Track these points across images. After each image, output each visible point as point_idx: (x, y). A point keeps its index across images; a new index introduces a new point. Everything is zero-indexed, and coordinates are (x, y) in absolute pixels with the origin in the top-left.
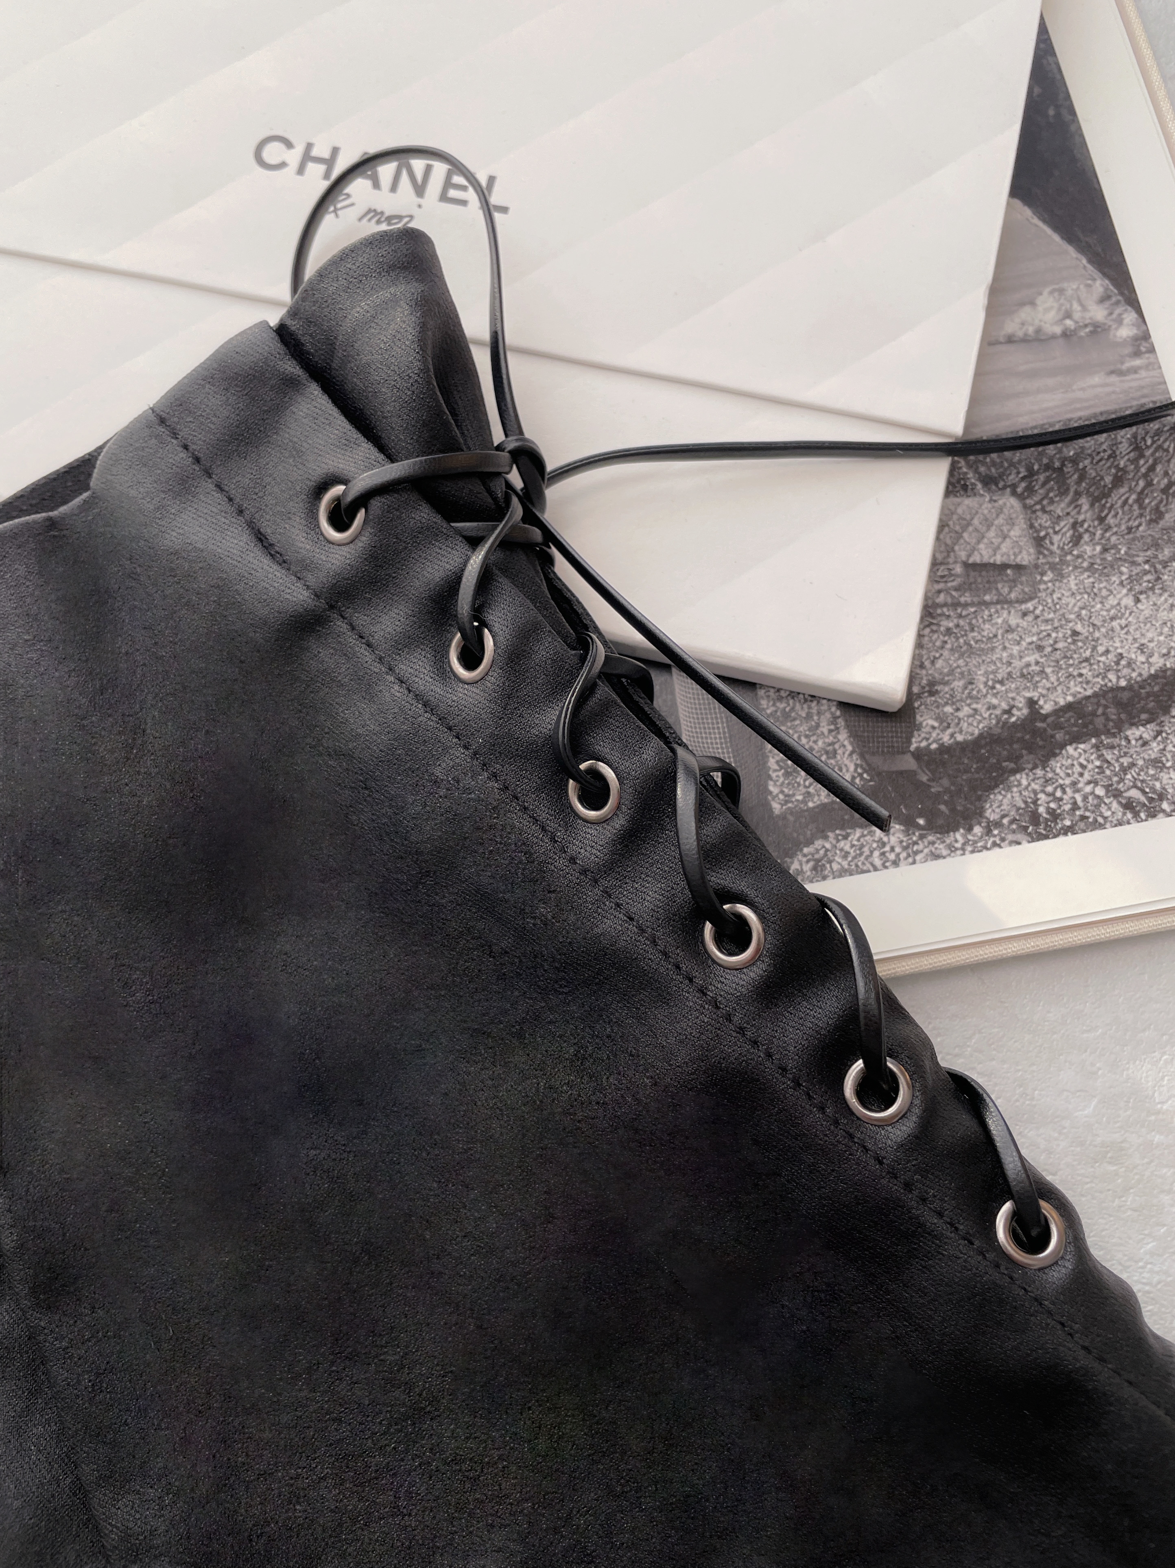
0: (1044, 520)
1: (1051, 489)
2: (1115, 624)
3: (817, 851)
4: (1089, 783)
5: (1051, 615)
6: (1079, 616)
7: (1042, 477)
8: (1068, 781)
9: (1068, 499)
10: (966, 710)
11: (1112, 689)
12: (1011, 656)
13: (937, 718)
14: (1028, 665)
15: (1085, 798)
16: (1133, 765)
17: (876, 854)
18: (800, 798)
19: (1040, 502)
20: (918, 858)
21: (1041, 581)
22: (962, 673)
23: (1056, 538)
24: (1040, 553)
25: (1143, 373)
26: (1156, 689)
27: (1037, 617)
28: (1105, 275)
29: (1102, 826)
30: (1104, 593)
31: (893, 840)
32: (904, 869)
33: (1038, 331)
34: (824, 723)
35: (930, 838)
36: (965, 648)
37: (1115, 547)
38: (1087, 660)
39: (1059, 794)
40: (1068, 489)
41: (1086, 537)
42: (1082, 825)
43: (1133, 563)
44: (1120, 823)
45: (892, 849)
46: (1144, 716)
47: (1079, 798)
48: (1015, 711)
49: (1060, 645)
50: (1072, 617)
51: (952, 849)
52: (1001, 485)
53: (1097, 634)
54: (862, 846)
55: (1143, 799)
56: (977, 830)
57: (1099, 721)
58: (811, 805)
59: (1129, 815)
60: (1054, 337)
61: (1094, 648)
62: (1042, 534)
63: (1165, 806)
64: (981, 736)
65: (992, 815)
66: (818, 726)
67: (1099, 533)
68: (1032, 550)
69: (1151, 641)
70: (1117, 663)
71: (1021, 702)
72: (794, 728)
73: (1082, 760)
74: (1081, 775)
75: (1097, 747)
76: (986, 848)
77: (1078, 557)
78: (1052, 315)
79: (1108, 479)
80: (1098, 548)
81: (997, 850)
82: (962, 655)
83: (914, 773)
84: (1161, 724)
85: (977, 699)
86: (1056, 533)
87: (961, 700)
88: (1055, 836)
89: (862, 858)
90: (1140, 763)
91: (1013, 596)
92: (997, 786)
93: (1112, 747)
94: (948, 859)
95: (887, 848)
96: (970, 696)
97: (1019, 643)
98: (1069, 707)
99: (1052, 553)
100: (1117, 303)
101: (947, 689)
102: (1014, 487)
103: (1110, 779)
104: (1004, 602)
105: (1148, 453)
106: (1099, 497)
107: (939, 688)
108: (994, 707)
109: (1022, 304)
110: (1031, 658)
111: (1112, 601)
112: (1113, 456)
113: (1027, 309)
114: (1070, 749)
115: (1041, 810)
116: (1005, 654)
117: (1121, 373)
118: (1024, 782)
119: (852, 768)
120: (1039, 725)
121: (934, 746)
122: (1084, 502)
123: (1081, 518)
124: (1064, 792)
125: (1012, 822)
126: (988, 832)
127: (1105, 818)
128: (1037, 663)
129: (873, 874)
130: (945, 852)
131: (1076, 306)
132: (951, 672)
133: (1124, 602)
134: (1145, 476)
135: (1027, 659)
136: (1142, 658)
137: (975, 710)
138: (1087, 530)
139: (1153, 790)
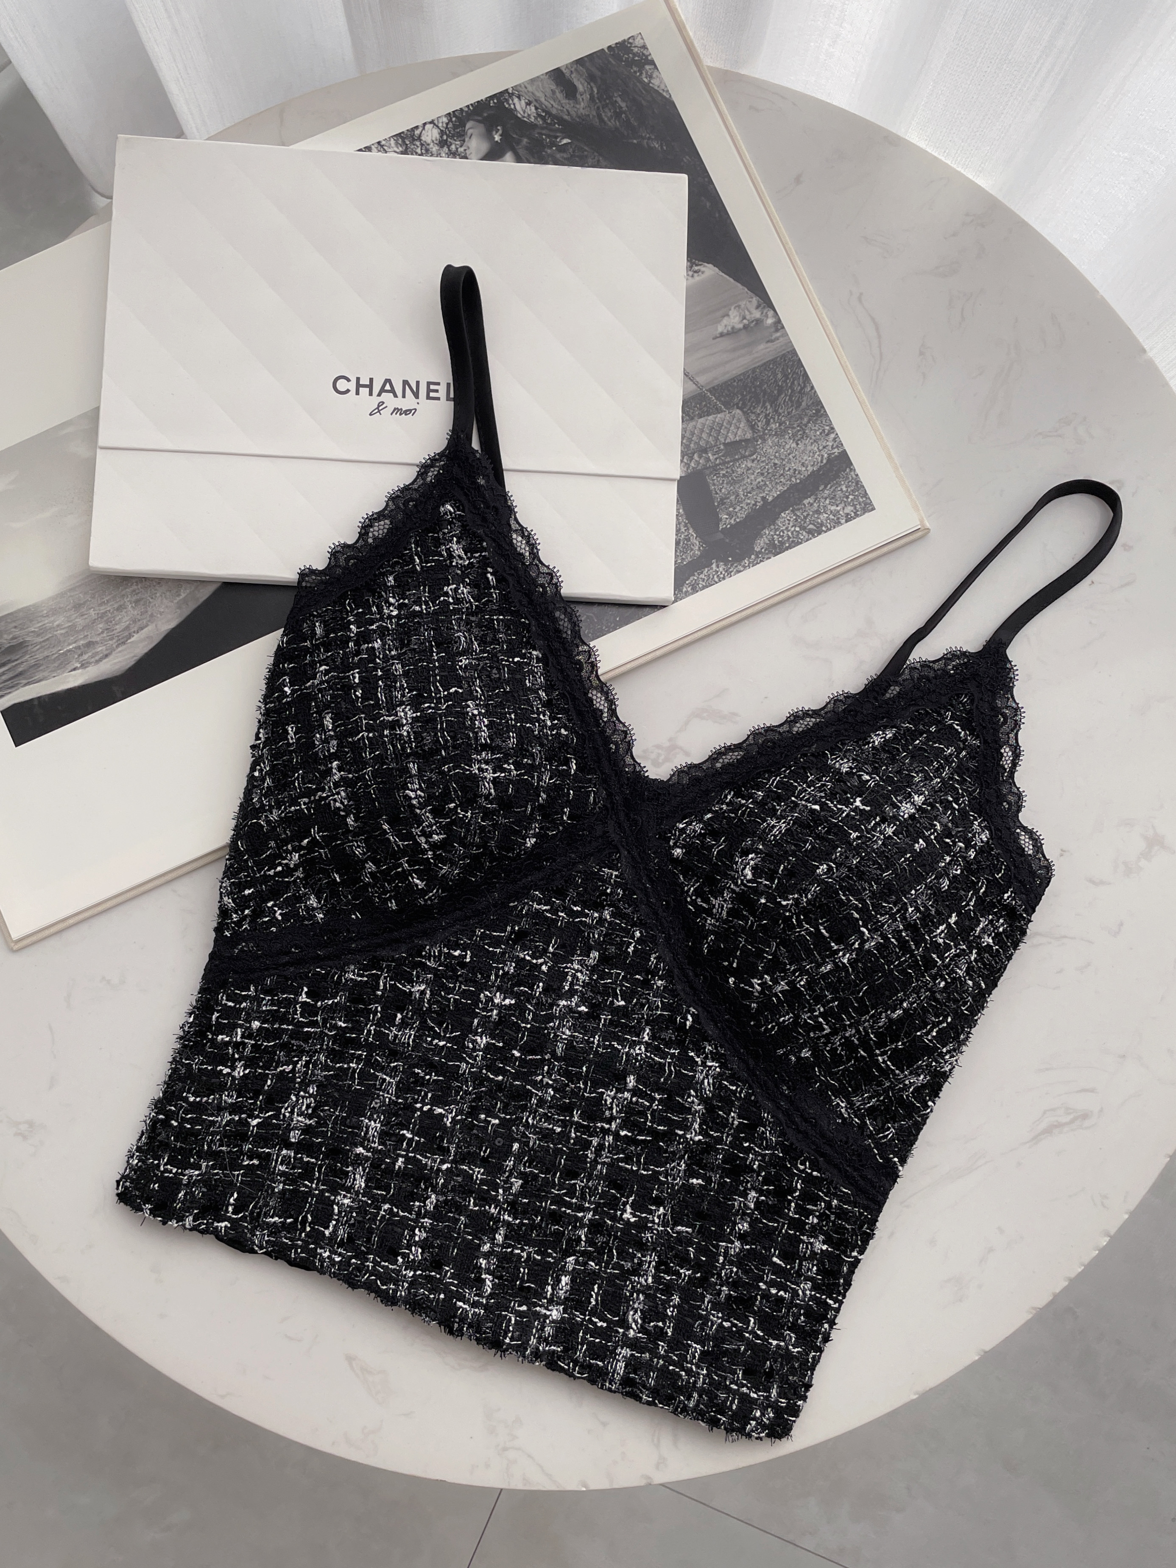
0: (753, 417)
1: (753, 402)
2: (791, 456)
4: (792, 526)
5: (764, 459)
6: (775, 456)
7: (748, 397)
8: (784, 528)
9: (761, 405)
10: (738, 508)
11: (794, 485)
12: (752, 480)
13: (728, 514)
14: (759, 483)
15: (792, 533)
16: (808, 515)
17: (715, 576)
19: (749, 409)
20: (732, 574)
21: (757, 445)
22: (734, 492)
23: (759, 424)
24: (754, 432)
25: (781, 339)
26: (812, 480)
27: (758, 461)
28: (757, 295)
29: (801, 543)
30: (784, 444)
31: (721, 569)
32: (728, 580)
33: (733, 328)
35: (735, 565)
36: (732, 481)
37: (784, 422)
38: (782, 475)
39: (782, 534)
40: (760, 401)
41: (772, 420)
42: (793, 544)
44: (808, 540)
45: (721, 573)
46: (809, 494)
47: (790, 533)
48: (758, 504)
49: (770, 471)
50: (773, 457)
51: (745, 567)
53: (784, 463)
54: (709, 575)
55: (815, 528)
56: (753, 557)
57: (792, 500)
59: (811, 536)
60: (740, 330)
61: (784, 469)
62: (753, 423)
63: (824, 528)
64: (746, 517)
65: (757, 549)
66: (680, 529)
67: (776, 417)
69: (806, 460)
70: (794, 473)
71: (759, 499)
73: (788, 518)
74: (789, 524)
75: (793, 511)
76: (757, 563)
77: (770, 430)
78: (737, 319)
79: (776, 392)
80: (778, 424)
81: (762, 563)
82: (732, 485)
84: (816, 495)
85: (741, 502)
86: (759, 421)
88: (784, 552)
89: (710, 580)
90: (811, 513)
91: (747, 454)
92: (757, 536)
93: (798, 509)
94: (744, 572)
95: (719, 573)
96: (739, 501)
97: (753, 474)
98: (779, 496)
99: (759, 431)
100: (764, 307)
101: (729, 501)
102: (737, 404)
103: (800, 523)
104: (744, 457)
105: (790, 376)
106: (773, 401)
107: (725, 501)
108: (749, 504)
109: (723, 317)
110: (759, 480)
111: (787, 447)
112: (776, 381)
113: (726, 318)
114: (783, 514)
115: (776, 542)
116: (749, 480)
117: (772, 341)
118: (767, 532)
119: (698, 543)
120: (768, 507)
121: (728, 526)
122: (767, 404)
123: (768, 412)
124: (784, 533)
125: (765, 550)
126: (757, 557)
127: (802, 540)
128: (763, 481)
129: (716, 585)
130: (742, 569)
131: (747, 313)
132: (729, 493)
133: (792, 446)
134: (791, 387)
136: (804, 469)
137: (742, 507)
138: (771, 417)
139: (818, 523)
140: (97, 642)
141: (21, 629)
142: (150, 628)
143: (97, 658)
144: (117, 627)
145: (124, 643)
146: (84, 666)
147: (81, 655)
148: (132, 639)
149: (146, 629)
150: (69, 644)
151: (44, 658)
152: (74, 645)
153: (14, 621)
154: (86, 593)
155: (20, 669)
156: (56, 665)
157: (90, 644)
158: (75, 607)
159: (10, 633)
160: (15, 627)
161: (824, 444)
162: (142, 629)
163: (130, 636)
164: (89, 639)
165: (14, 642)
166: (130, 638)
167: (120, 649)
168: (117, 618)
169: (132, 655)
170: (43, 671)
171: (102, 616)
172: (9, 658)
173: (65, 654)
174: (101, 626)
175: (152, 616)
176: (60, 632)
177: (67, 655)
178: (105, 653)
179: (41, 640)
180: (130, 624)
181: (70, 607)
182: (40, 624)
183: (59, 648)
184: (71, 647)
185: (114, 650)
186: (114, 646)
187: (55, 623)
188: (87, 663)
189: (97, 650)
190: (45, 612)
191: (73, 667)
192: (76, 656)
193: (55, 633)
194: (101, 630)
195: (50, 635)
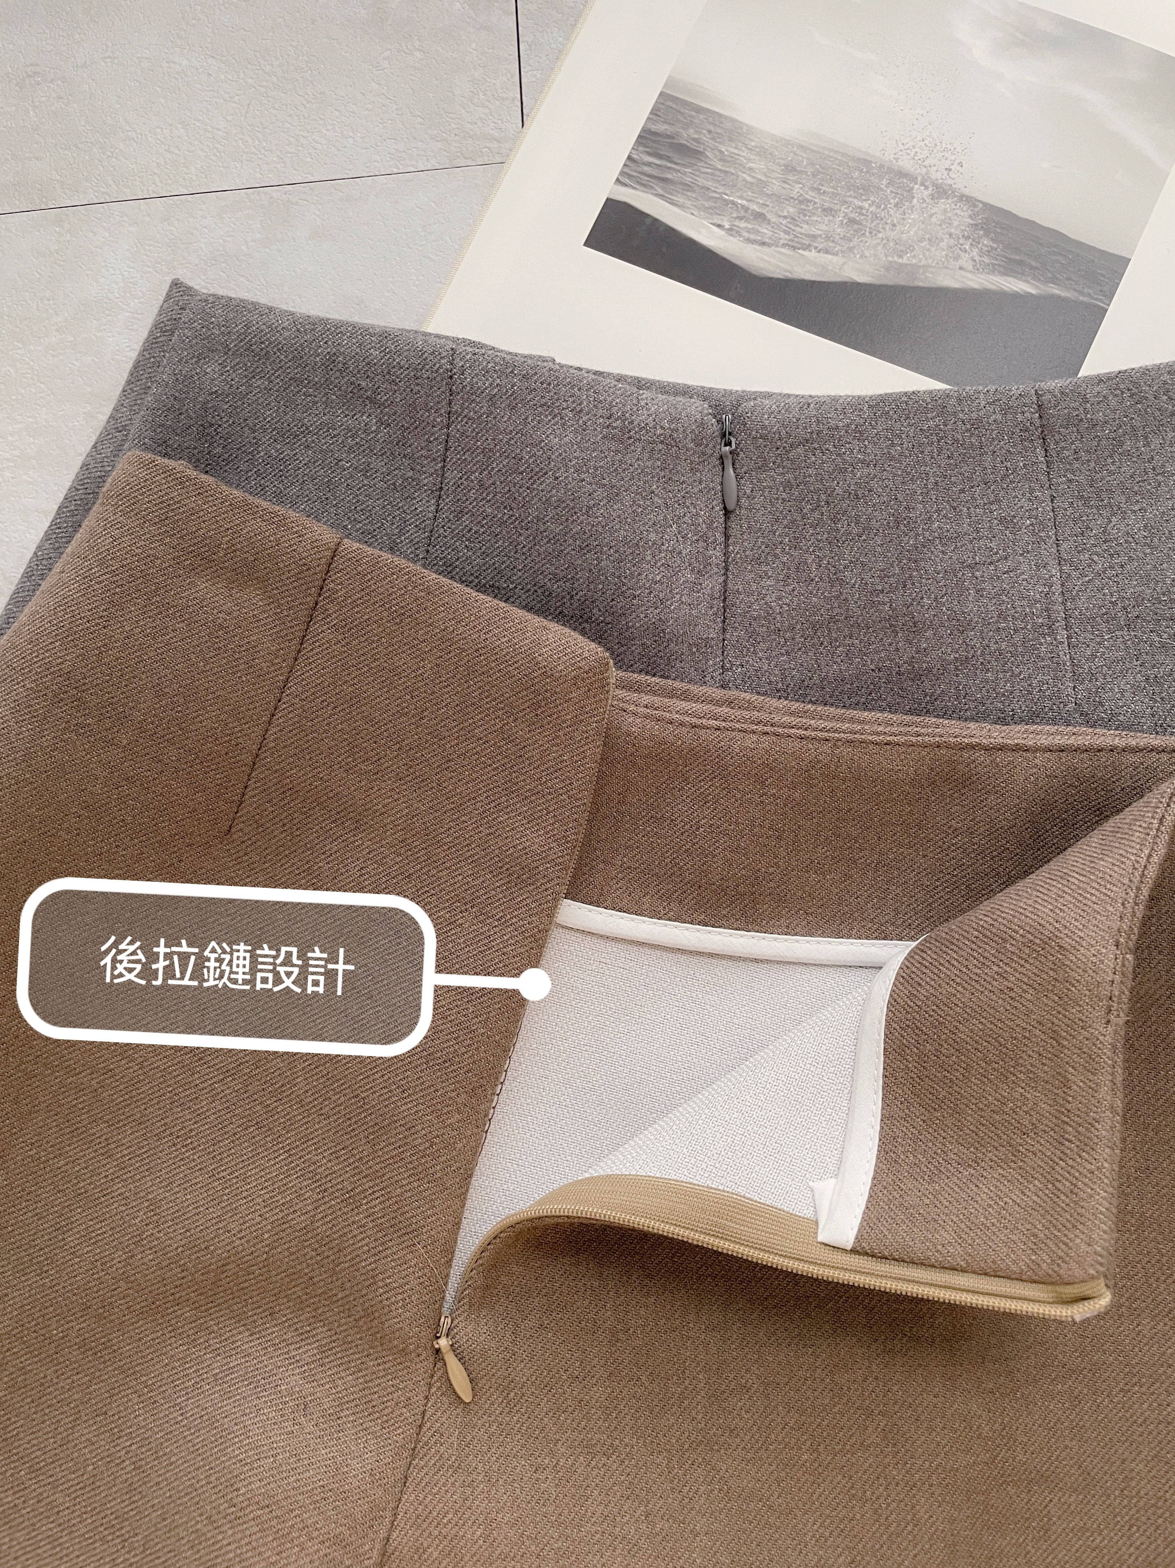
140: (769, 222)
141: (713, 139)
142: (834, 259)
143: (752, 237)
144: (805, 226)
145: (794, 248)
147: (741, 218)
148: (806, 253)
149: (830, 257)
150: (741, 197)
151: (703, 187)
152: (744, 202)
153: (716, 125)
154: (812, 164)
155: (669, 176)
156: (707, 204)
157: (759, 217)
158: (786, 166)
159: (697, 132)
160: (710, 132)
162: (827, 252)
163: (807, 248)
164: (765, 212)
165: (693, 145)
166: (804, 250)
167: (782, 250)
168: (815, 218)
169: (789, 268)
170: (689, 199)
171: (803, 201)
172: (671, 155)
173: (727, 202)
174: (791, 210)
175: (851, 249)
176: (744, 175)
177: (727, 205)
178: (767, 240)
179: (719, 167)
180: (820, 236)
181: (782, 162)
182: (735, 151)
183: (728, 192)
184: (739, 201)
185: (777, 246)
186: (782, 242)
187: (751, 165)
188: (737, 232)
189: (760, 229)
190: (753, 144)
191: (720, 222)
192: (734, 215)
193: (740, 173)
194: (786, 214)
195: (733, 171)
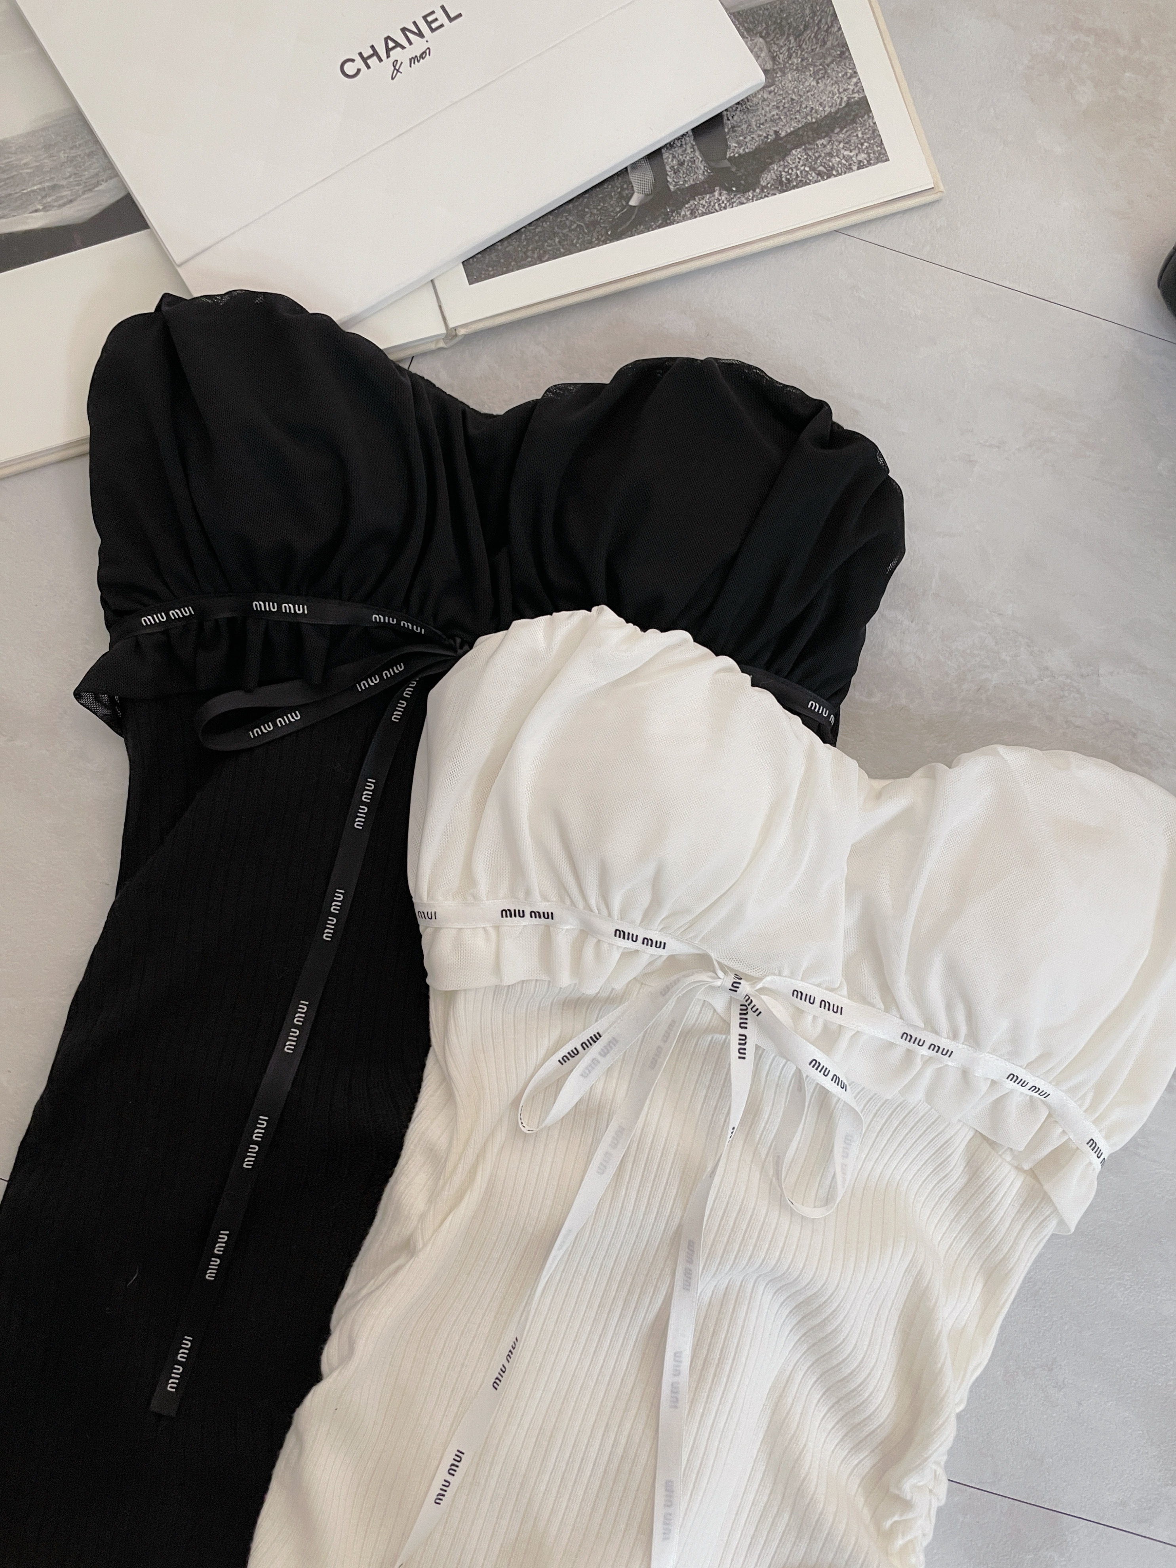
1: (777, 33)
2: (809, 94)
3: (691, 206)
4: (802, 165)
5: (781, 92)
6: (793, 92)
7: (772, 28)
8: (794, 166)
9: (785, 37)
10: (749, 138)
11: (809, 124)
12: (766, 112)
13: (738, 143)
14: (773, 115)
15: (801, 172)
16: (820, 156)
17: (717, 204)
18: (681, 183)
19: (772, 40)
20: (734, 205)
21: (776, 77)
22: (746, 122)
23: (781, 56)
26: (828, 122)
27: (775, 93)
29: (809, 184)
30: (804, 80)
31: (723, 198)
32: (729, 210)
34: (688, 148)
35: (739, 196)
36: (746, 110)
37: (807, 59)
38: (798, 111)
39: (790, 171)
40: (784, 33)
41: (794, 55)
42: (801, 184)
43: (815, 66)
44: (816, 182)
45: (723, 202)
46: (823, 135)
47: (798, 172)
48: (769, 137)
49: (786, 105)
50: (790, 92)
51: (748, 200)
52: (755, 32)
53: (802, 99)
54: (710, 202)
55: (825, 170)
56: (758, 190)
57: (805, 138)
58: (687, 185)
59: (820, 178)
61: (801, 106)
62: (775, 54)
63: (834, 172)
64: (756, 149)
65: (763, 183)
66: (686, 150)
67: (799, 52)
68: (771, 63)
69: (825, 100)
70: (811, 112)
71: (772, 133)
72: (675, 151)
73: (799, 156)
74: (799, 162)
75: (805, 150)
76: (762, 198)
77: (791, 64)
79: (802, 27)
80: (800, 60)
81: (766, 198)
82: (745, 113)
83: (729, 168)
84: (831, 137)
85: (753, 133)
86: (781, 53)
87: (747, 134)
88: (790, 190)
89: (711, 207)
90: (823, 155)
92: (764, 170)
93: (811, 149)
94: (747, 204)
95: (721, 202)
96: (750, 132)
97: (768, 106)
98: (792, 133)
99: (780, 63)
101: (740, 129)
103: (811, 163)
105: (818, 13)
106: (798, 35)
107: (736, 129)
108: (761, 136)
110: (774, 112)
111: (807, 84)
112: (803, 16)
114: (794, 152)
115: (784, 179)
116: (763, 112)
118: (776, 168)
119: (702, 167)
120: (780, 142)
121: (737, 155)
122: (792, 38)
123: (791, 46)
124: (792, 170)
125: (771, 186)
126: (762, 191)
127: (810, 180)
128: (777, 114)
129: (716, 213)
130: (745, 201)
132: (741, 121)
133: (812, 84)
134: (818, 24)
135: (772, 113)
136: (821, 109)
137: (753, 138)
138: (794, 52)
139: (829, 166)
140: (63, 186)
143: (61, 202)
144: (86, 173)
145: (90, 190)
146: (46, 209)
147: (43, 197)
148: (100, 188)
149: (115, 179)
150: (34, 185)
151: (7, 196)
152: (39, 186)
154: (58, 134)
156: (18, 203)
157: (55, 188)
158: (45, 147)
161: (845, 87)
162: (111, 178)
163: (98, 184)
164: (55, 182)
166: (97, 186)
167: (85, 196)
168: (87, 164)
169: (98, 203)
171: (71, 160)
173: (28, 193)
174: (69, 170)
176: (26, 171)
177: (30, 195)
178: (70, 198)
179: (6, 177)
180: (99, 172)
181: (40, 146)
182: (7, 160)
183: (24, 188)
184: (35, 188)
185: (80, 196)
186: (80, 192)
187: (23, 162)
188: (50, 206)
189: (62, 194)
190: (14, 149)
191: (34, 208)
192: (40, 198)
193: (21, 171)
194: (68, 174)
195: (15, 173)
